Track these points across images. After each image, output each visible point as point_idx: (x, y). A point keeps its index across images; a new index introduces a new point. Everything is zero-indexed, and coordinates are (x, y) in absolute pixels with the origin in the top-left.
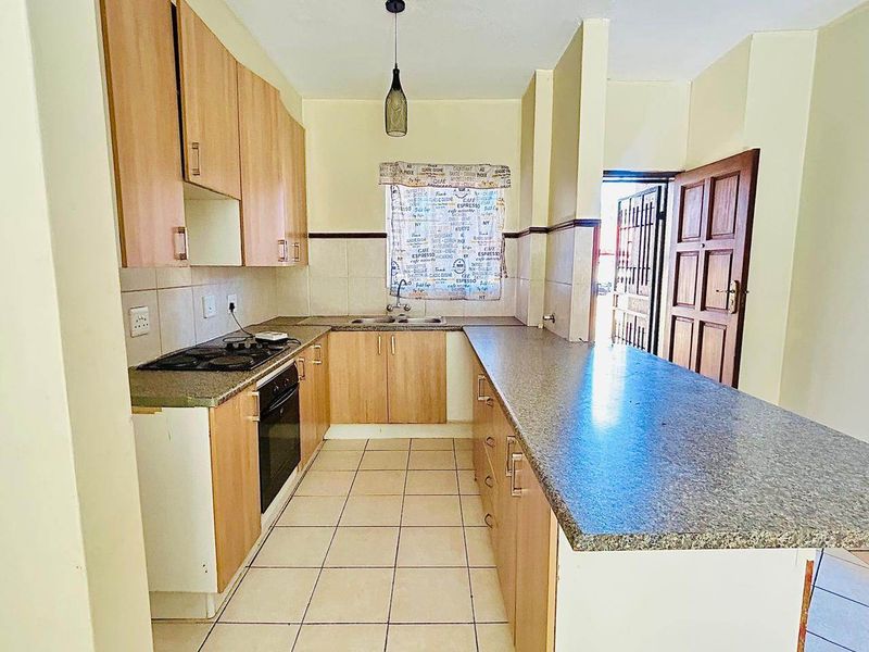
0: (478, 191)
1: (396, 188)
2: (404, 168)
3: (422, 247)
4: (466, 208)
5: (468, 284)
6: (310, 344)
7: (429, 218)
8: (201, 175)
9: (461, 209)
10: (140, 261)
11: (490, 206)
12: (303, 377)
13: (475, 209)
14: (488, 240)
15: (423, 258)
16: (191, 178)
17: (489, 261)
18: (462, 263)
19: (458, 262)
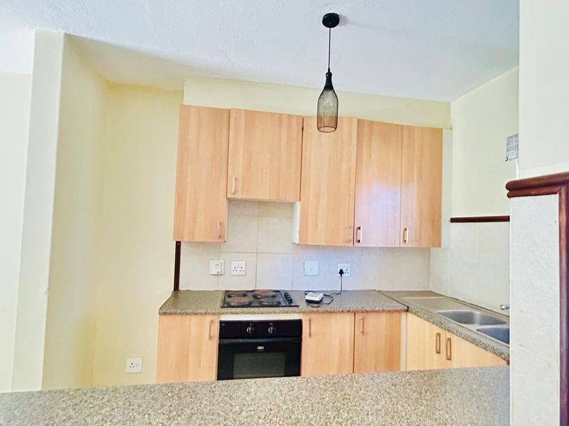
6: (331, 312)
8: (240, 193)
10: (182, 238)
12: (311, 335)
16: (230, 195)
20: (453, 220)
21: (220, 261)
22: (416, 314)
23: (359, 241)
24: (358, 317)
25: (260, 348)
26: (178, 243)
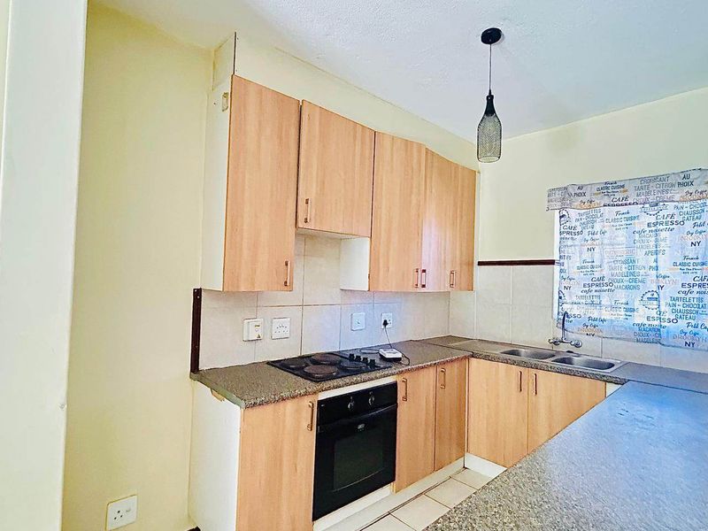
0: (680, 205)
1: (564, 213)
2: (573, 190)
3: (597, 275)
4: (661, 227)
5: (663, 324)
6: (422, 368)
7: (606, 241)
8: (313, 221)
9: (653, 228)
10: (238, 287)
11: (702, 221)
12: (405, 398)
13: (674, 226)
14: (699, 267)
15: (598, 288)
16: (301, 224)
17: (701, 296)
18: (656, 296)
19: (649, 295)
20: (480, 264)
21: (259, 321)
22: (486, 358)
23: (424, 286)
24: (439, 369)
25: (360, 427)
26: (198, 294)
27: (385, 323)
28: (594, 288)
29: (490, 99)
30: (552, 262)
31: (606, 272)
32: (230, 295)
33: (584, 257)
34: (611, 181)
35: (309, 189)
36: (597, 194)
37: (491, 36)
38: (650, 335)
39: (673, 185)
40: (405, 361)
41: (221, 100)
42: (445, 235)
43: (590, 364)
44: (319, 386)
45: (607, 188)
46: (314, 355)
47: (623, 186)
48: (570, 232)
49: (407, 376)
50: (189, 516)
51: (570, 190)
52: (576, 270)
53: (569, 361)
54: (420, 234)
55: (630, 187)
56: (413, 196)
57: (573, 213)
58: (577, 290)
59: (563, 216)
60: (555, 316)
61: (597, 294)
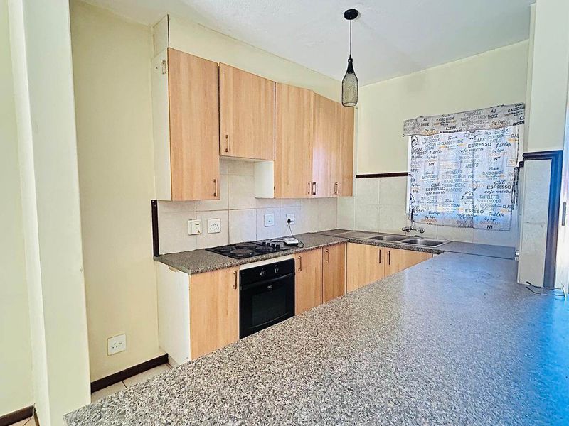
0: (489, 131)
1: (415, 138)
2: (421, 121)
3: (435, 182)
4: (476, 147)
5: (475, 214)
6: (312, 249)
7: (441, 158)
8: (232, 151)
9: (472, 148)
10: (181, 197)
11: (501, 142)
12: (300, 269)
13: (484, 147)
14: (498, 175)
15: (435, 191)
16: (223, 153)
17: (499, 194)
18: (471, 195)
19: (467, 195)
20: (358, 177)
21: (198, 221)
22: (358, 242)
23: (314, 194)
24: (325, 250)
25: (269, 287)
26: (154, 203)
27: (289, 221)
28: (433, 191)
29: (350, 61)
30: (406, 174)
31: (441, 181)
32: (176, 203)
33: (427, 170)
34: (446, 114)
35: (228, 127)
36: (438, 124)
37: (351, 15)
38: (466, 223)
39: (485, 117)
40: (300, 245)
41: (161, 66)
42: (331, 156)
43: (429, 243)
44: (240, 261)
45: (443, 120)
46: (238, 244)
47: (453, 118)
48: (418, 152)
49: (301, 254)
50: (160, 347)
51: (419, 120)
52: (421, 179)
53: (415, 242)
54: (311, 157)
55: (458, 118)
56: (305, 129)
57: (421, 138)
58: (422, 193)
59: (414, 140)
60: (408, 212)
61: (434, 195)
